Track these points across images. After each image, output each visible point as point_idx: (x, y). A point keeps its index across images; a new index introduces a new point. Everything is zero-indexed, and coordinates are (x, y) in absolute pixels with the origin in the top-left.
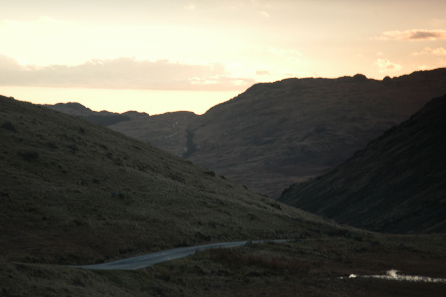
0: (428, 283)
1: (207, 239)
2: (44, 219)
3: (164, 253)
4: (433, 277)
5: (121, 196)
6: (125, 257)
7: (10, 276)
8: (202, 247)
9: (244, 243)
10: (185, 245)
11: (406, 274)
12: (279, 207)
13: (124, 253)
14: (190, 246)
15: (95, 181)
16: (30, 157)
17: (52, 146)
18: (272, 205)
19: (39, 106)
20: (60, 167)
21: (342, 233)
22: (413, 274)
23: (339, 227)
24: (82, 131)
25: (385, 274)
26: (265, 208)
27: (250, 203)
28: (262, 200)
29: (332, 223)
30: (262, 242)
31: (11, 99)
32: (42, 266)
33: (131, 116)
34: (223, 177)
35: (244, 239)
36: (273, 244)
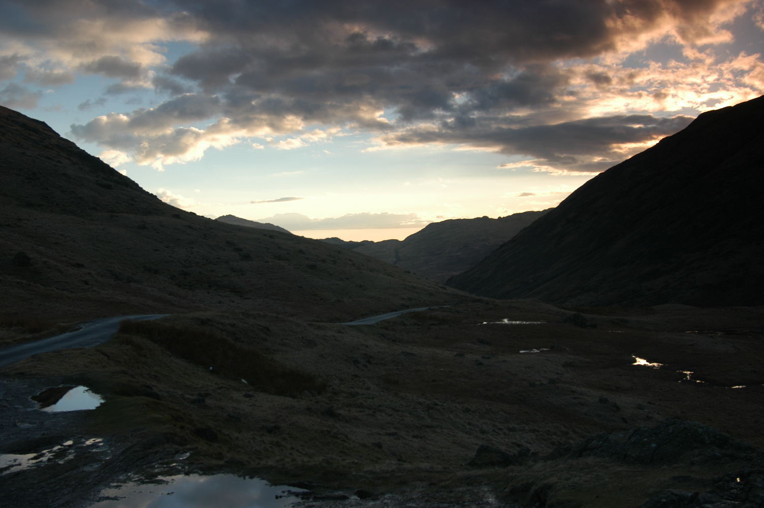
0: (524, 324)
1: (407, 307)
2: (321, 299)
3: (385, 315)
4: (526, 321)
5: (361, 286)
6: (364, 318)
7: (305, 330)
8: (405, 311)
9: (427, 308)
10: (396, 310)
11: (513, 321)
12: (445, 289)
13: (364, 316)
14: (399, 311)
15: (347, 279)
16: (313, 267)
17: (324, 261)
18: (442, 288)
19: (317, 240)
20: (328, 272)
21: (479, 301)
22: (516, 320)
23: (477, 298)
24: (339, 252)
25: (501, 321)
26: (438, 289)
27: (430, 287)
28: (436, 285)
29: (474, 296)
30: (436, 307)
31: (303, 237)
32: (321, 324)
33: (365, 243)
34: (415, 274)
35: (427, 306)
36: (442, 308)
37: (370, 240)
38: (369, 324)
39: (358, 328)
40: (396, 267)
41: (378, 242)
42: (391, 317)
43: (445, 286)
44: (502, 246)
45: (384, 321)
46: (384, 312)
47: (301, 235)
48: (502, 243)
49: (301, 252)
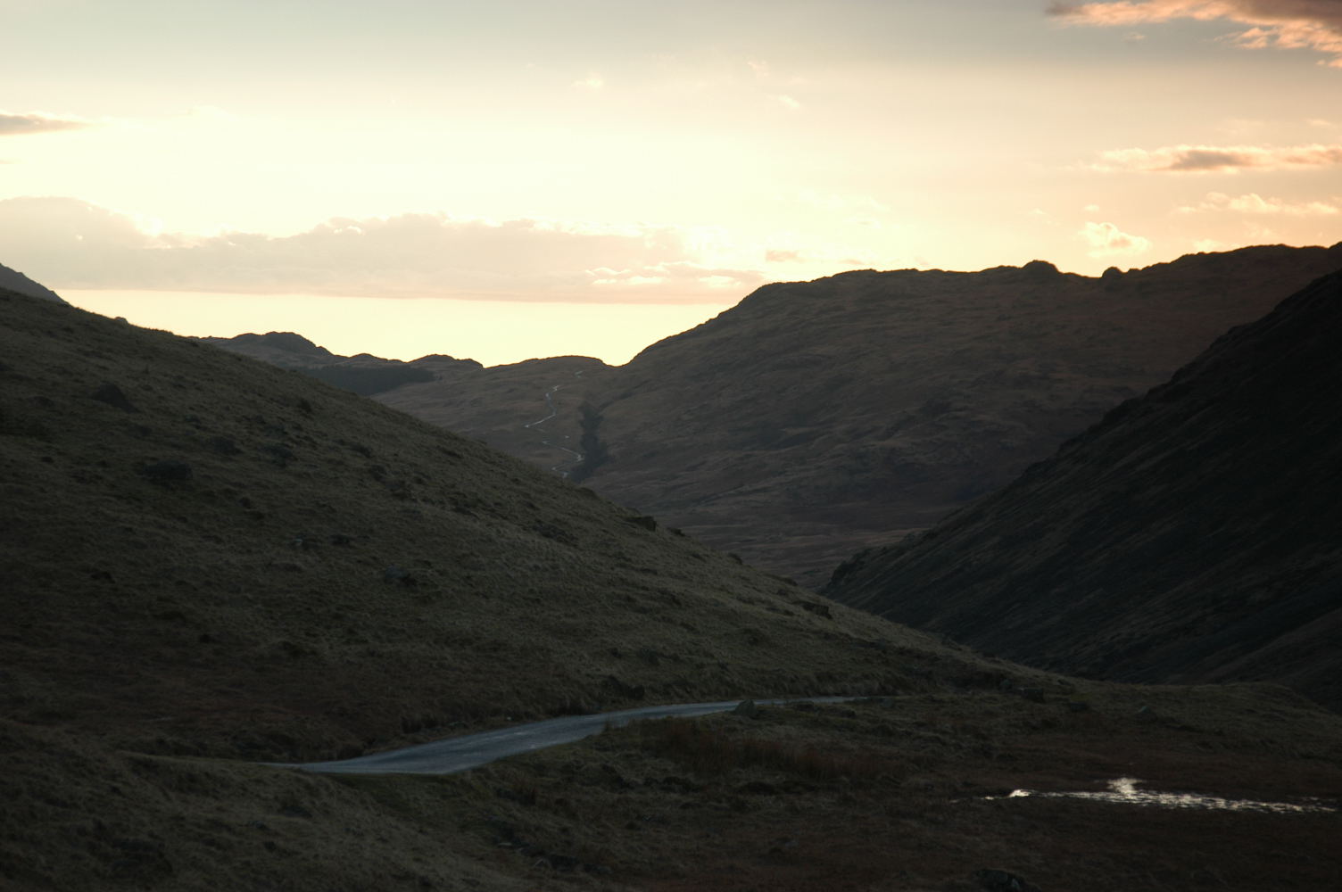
0: (1218, 812)
1: (636, 695)
2: (205, 639)
4: (1229, 797)
5: (408, 581)
6: (416, 742)
7: (115, 790)
8: (622, 717)
9: (733, 704)
10: (576, 710)
11: (1160, 791)
12: (825, 612)
13: (414, 730)
14: (589, 713)
15: (340, 541)
16: (170, 476)
17: (226, 448)
18: (808, 606)
19: (192, 343)
20: (246, 503)
21: (991, 680)
22: (1178, 790)
23: (984, 665)
24: (305, 407)
25: (1105, 788)
26: (788, 613)
27: (750, 601)
28: (781, 593)
29: (966, 655)
30: (779, 702)
31: (120, 323)
32: (201, 764)
33: (435, 370)
34: (678, 533)
35: (733, 696)
36: (809, 707)
37: (459, 355)
38: (441, 772)
39: (385, 794)
40: (589, 493)
41: (501, 368)
42: (549, 743)
43: (824, 600)
44: (1115, 416)
45: (516, 760)
46: (519, 718)
47: (112, 315)
48: (1118, 401)
49: (113, 395)
